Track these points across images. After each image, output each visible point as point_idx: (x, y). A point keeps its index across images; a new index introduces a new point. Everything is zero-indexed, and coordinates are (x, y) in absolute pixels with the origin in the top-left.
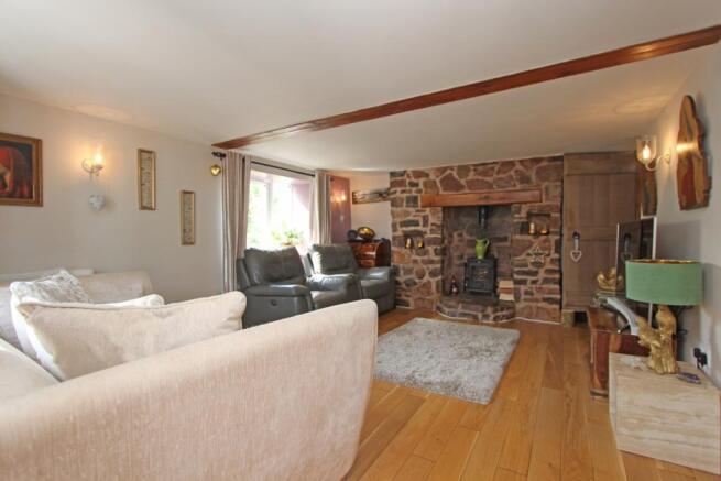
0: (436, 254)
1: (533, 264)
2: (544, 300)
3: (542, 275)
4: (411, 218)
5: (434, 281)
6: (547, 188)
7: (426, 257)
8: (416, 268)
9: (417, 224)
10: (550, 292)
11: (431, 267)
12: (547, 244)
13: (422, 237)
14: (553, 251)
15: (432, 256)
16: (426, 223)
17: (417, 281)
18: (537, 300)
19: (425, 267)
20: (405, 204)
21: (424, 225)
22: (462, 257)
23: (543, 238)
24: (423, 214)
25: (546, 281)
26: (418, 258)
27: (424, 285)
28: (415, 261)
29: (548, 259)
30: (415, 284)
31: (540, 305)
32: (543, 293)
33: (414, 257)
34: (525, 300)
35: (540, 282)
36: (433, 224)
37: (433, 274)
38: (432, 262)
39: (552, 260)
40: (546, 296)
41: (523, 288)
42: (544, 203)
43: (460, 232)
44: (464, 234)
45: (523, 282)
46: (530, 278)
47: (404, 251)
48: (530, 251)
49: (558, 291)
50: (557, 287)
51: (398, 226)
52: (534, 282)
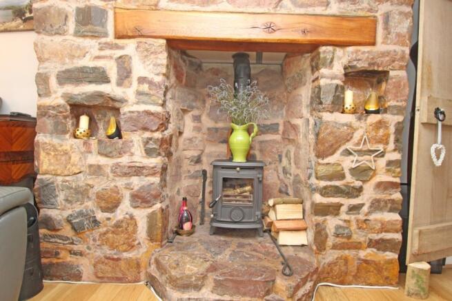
0: (149, 153)
1: (354, 171)
2: (372, 244)
3: (369, 193)
4: (87, 62)
5: (141, 215)
6: (387, 17)
7: (125, 160)
8: (100, 185)
9: (103, 78)
10: (385, 228)
11: (137, 182)
12: (381, 132)
13: (116, 111)
14: (391, 146)
15: (138, 156)
16: (125, 74)
17: (100, 216)
18: (358, 246)
19: (121, 182)
20: (71, 25)
21: (120, 83)
22: (198, 161)
23: (373, 118)
24: (119, 53)
25: (376, 205)
26: (103, 161)
27: (118, 225)
28: (97, 170)
29: (382, 162)
30: (96, 222)
31: (363, 254)
32: (372, 230)
33: (94, 159)
34: (335, 247)
35: (365, 209)
36: (142, 80)
37: (140, 199)
38: (138, 171)
39: (390, 163)
40: (376, 237)
41: (332, 223)
42: (380, 47)
43: (196, 112)
44: (204, 118)
45: (334, 210)
46: (347, 202)
47: (69, 143)
48: (349, 146)
49: (399, 226)
50: (396, 217)
51: (53, 82)
52: (354, 209)
